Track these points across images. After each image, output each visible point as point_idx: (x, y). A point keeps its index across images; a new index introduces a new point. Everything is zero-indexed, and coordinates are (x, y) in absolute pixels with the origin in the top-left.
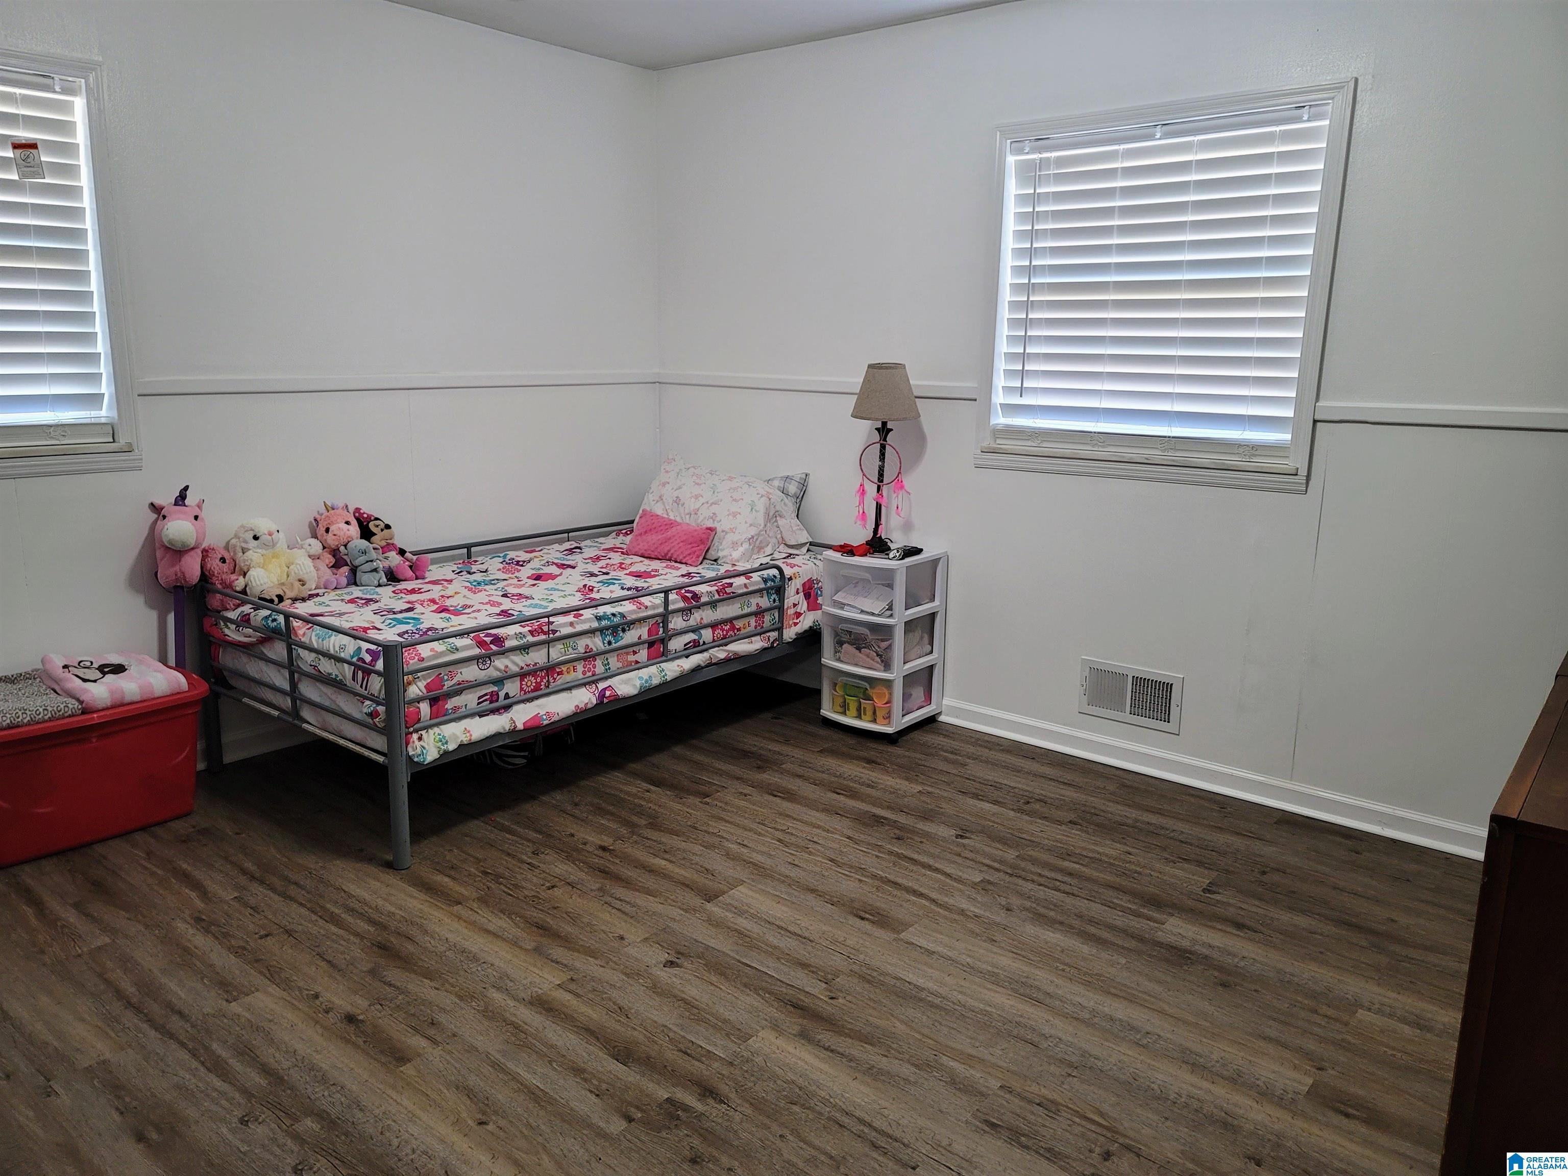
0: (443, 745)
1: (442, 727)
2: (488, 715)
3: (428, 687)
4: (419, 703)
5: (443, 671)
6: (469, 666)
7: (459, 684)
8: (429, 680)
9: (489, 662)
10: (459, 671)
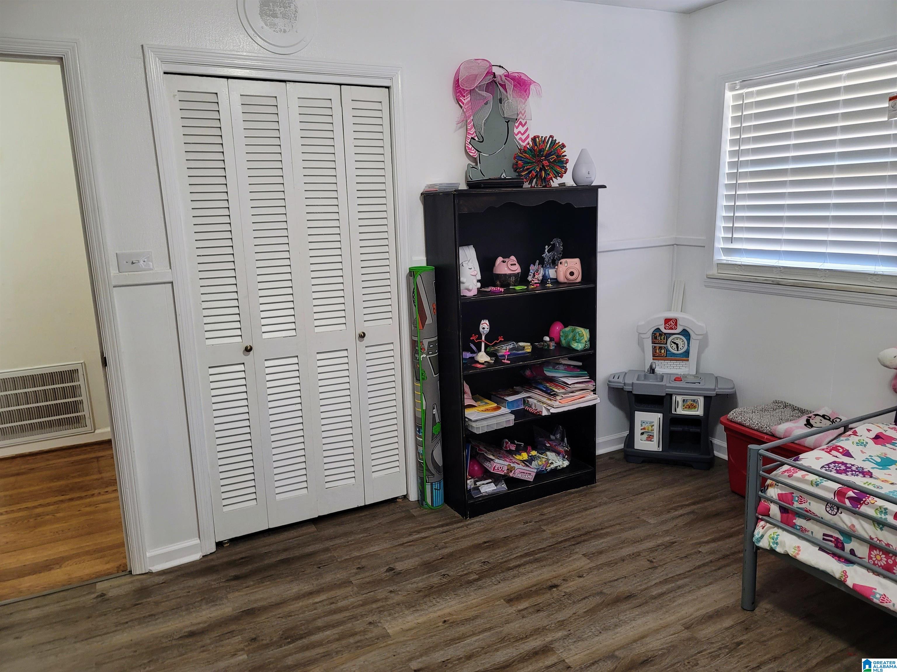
0: (774, 543)
1: (785, 532)
2: (828, 553)
3: (780, 496)
4: (771, 503)
5: (796, 494)
6: (820, 503)
7: (807, 511)
8: (784, 492)
9: (836, 511)
10: (809, 501)
